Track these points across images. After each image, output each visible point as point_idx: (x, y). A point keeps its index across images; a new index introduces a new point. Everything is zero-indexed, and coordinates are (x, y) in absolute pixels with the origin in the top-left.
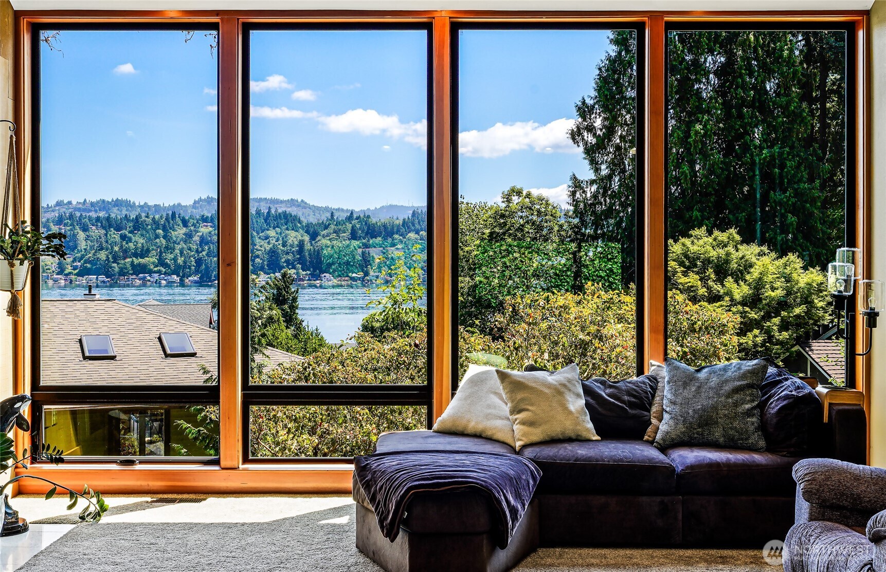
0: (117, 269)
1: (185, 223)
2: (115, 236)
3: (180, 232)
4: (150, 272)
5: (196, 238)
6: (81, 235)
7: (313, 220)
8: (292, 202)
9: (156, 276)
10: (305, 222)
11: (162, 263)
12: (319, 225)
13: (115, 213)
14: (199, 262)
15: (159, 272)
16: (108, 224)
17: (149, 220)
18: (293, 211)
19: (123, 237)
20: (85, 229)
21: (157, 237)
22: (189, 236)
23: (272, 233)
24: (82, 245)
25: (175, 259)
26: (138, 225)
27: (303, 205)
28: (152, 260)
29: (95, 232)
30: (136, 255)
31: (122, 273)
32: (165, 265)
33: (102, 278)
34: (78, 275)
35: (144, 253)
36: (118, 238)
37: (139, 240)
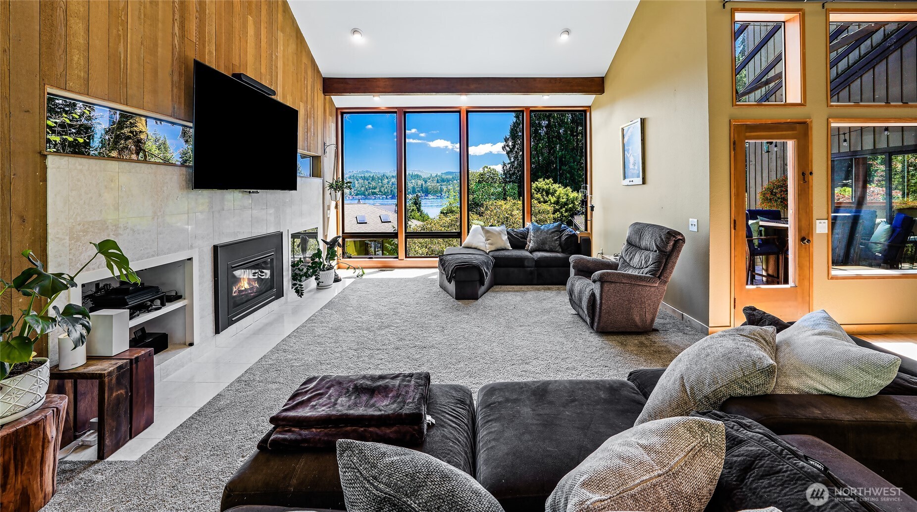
0: (367, 194)
2: (366, 182)
3: (386, 181)
4: (377, 194)
5: (391, 183)
6: (356, 182)
9: (379, 195)
11: (380, 191)
12: (427, 178)
13: (367, 175)
14: (391, 191)
15: (380, 194)
16: (364, 178)
17: (376, 177)
19: (369, 183)
21: (379, 183)
22: (388, 182)
23: (413, 181)
24: (357, 185)
25: (384, 190)
26: (373, 179)
28: (378, 190)
29: (361, 181)
30: (373, 189)
31: (369, 195)
32: (382, 192)
33: (363, 196)
34: (355, 195)
36: (367, 183)
37: (373, 184)
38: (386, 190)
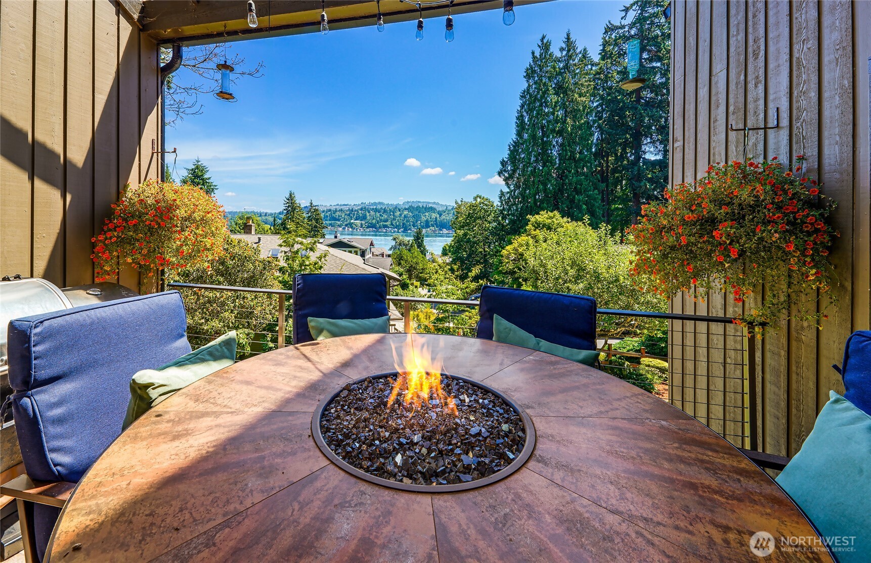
1: (399, 210)
2: (378, 214)
3: (398, 213)
4: (388, 227)
5: (403, 216)
6: (368, 214)
7: (441, 209)
8: (434, 203)
9: (390, 229)
10: (438, 210)
11: (392, 224)
12: (443, 211)
13: (379, 207)
14: (403, 224)
15: (391, 227)
16: (376, 210)
17: (388, 209)
18: (434, 206)
19: (380, 215)
20: (369, 212)
22: (401, 215)
23: (427, 214)
24: (368, 218)
26: (385, 211)
27: (438, 204)
28: (389, 223)
29: (372, 213)
30: (384, 221)
31: (380, 228)
33: (374, 229)
35: (386, 221)
37: (385, 216)
38: (398, 224)
